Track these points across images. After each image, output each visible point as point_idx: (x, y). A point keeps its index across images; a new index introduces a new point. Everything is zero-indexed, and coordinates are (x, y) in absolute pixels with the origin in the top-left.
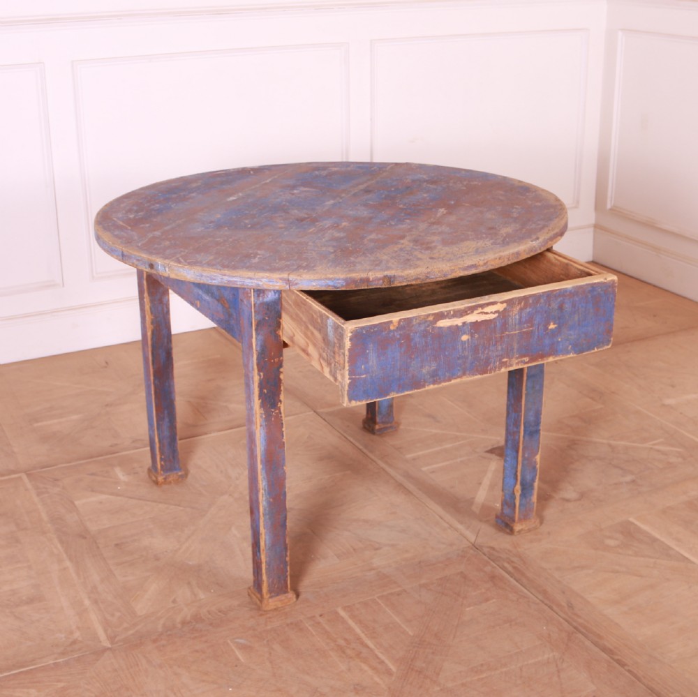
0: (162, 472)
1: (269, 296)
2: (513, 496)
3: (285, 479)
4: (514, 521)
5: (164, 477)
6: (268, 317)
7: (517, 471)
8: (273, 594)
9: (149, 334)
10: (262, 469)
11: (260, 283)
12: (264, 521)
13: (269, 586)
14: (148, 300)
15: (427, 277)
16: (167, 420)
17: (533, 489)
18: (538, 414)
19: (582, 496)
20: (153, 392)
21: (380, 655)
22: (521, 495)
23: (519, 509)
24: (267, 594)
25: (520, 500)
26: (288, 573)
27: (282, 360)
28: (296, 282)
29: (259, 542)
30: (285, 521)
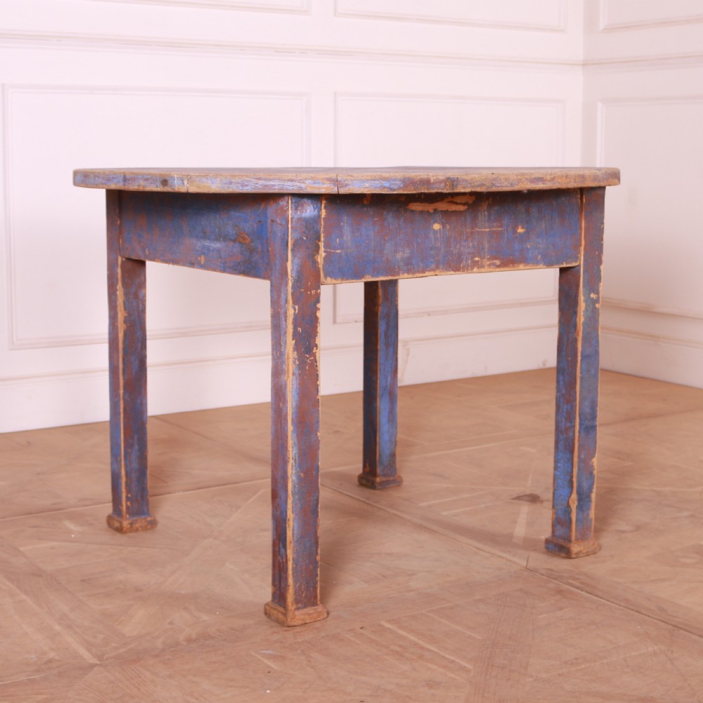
0: (128, 516)
1: (308, 211)
2: (568, 510)
3: (318, 449)
4: (570, 541)
5: (130, 521)
6: (307, 237)
7: (572, 477)
8: (300, 605)
9: (121, 335)
10: (293, 431)
11: (303, 185)
12: (293, 502)
13: (295, 593)
14: (122, 293)
15: (493, 185)
16: (136, 447)
17: (590, 501)
18: (594, 405)
19: (638, 528)
20: (122, 410)
21: (448, 656)
22: (577, 507)
23: (576, 525)
24: (292, 605)
25: (577, 515)
26: (318, 578)
27: (320, 293)
28: (346, 182)
29: (285, 533)
30: (317, 504)
